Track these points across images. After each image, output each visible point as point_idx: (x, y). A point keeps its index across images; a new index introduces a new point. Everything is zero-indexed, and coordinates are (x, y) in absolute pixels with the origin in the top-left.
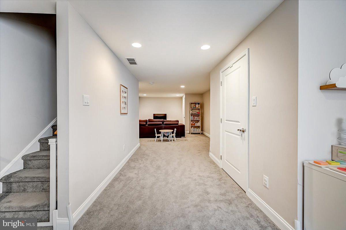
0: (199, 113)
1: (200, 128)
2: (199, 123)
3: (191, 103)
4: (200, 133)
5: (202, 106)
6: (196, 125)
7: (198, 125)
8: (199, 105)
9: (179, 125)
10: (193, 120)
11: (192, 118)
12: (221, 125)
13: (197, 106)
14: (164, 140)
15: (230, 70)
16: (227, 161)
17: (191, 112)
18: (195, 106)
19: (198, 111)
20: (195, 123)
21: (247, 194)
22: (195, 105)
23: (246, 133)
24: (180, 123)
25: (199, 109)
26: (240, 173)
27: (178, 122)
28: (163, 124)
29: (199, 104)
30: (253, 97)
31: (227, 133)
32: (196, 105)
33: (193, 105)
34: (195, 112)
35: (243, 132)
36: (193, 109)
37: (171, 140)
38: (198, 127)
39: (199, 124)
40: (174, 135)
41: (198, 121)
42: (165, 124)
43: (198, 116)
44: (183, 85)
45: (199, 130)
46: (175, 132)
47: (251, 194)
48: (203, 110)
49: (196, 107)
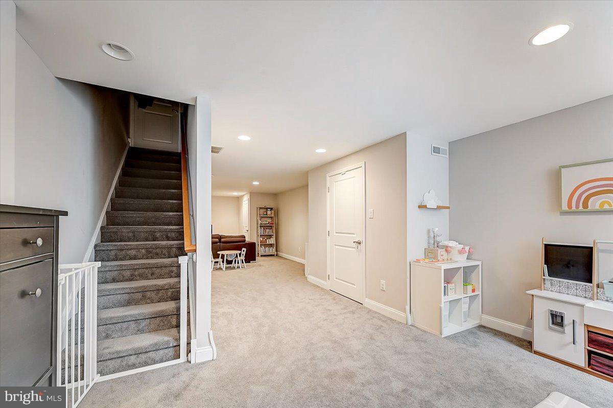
0: (273, 224)
1: (275, 248)
2: (272, 239)
3: (260, 208)
4: (273, 255)
5: (277, 213)
6: (268, 243)
7: (270, 243)
8: (272, 211)
9: (246, 243)
10: (262, 234)
11: (261, 231)
12: (328, 238)
13: (269, 212)
14: (227, 268)
15: (340, 177)
16: (338, 279)
17: (260, 222)
18: (265, 213)
19: (269, 220)
20: (266, 240)
21: (365, 305)
22: (265, 210)
23: (363, 245)
24: (248, 240)
25: (271, 217)
26: (355, 287)
27: (245, 237)
28: (220, 242)
29: (271, 209)
30: (370, 210)
31: (336, 247)
32: (267, 210)
33: (262, 211)
34: (265, 222)
35: (360, 243)
36: (262, 217)
37: (238, 267)
38: (271, 245)
39: (272, 241)
40: (243, 258)
41: (270, 236)
42: (224, 242)
43: (271, 228)
44: (255, 181)
45: (272, 251)
46: (244, 253)
47: (369, 303)
48: (278, 219)
49: (267, 214)
